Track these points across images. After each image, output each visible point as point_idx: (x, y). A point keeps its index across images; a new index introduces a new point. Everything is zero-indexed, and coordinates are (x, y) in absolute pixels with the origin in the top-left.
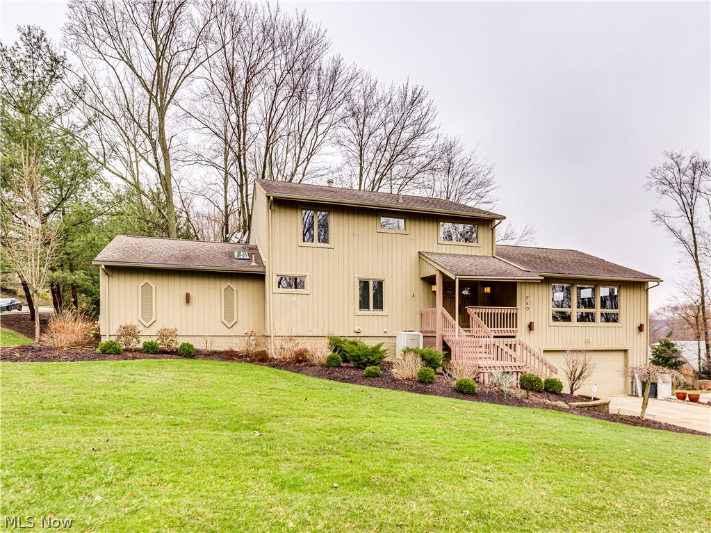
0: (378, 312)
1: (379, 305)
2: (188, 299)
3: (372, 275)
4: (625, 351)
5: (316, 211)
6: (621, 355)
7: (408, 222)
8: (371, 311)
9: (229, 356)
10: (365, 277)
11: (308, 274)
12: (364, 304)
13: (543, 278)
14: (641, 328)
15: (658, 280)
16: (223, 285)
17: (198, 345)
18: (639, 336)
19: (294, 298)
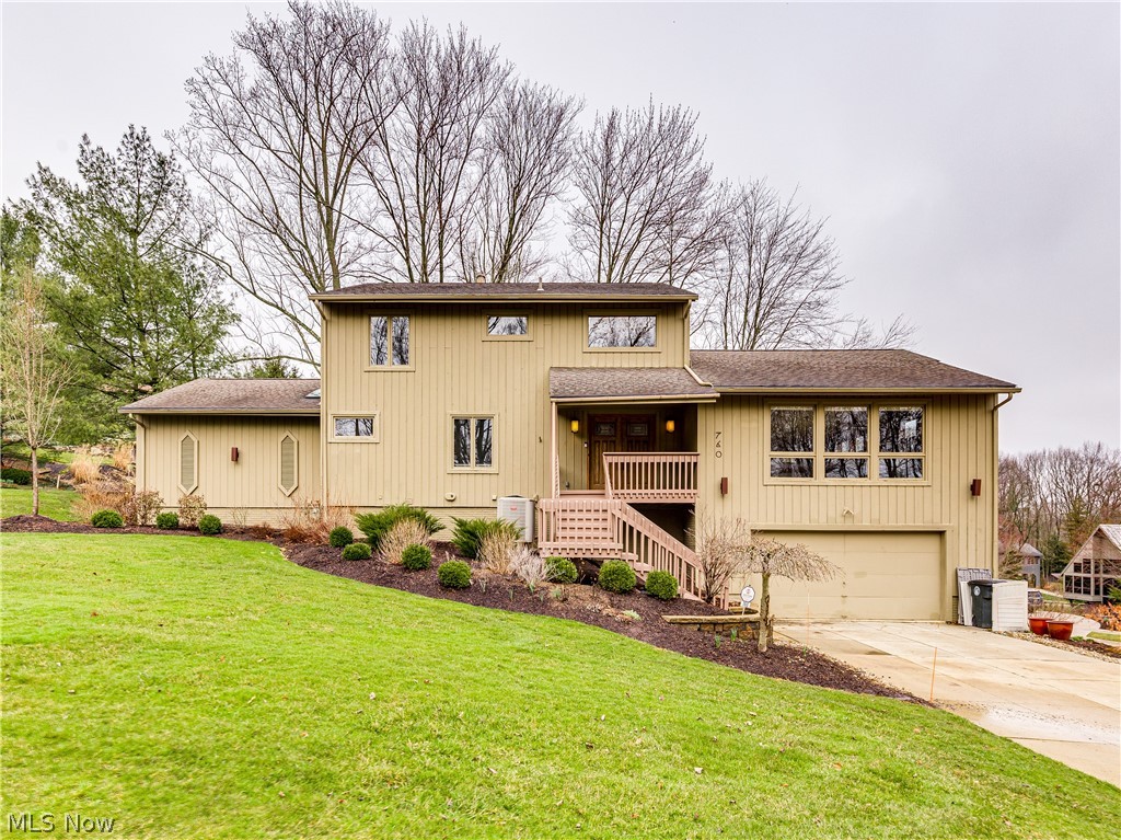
0: (484, 469)
1: (484, 456)
2: (236, 456)
3: (472, 409)
4: (941, 534)
5: (390, 316)
6: (934, 542)
7: (531, 320)
8: (472, 467)
9: (261, 534)
10: (461, 412)
11: (377, 413)
12: (461, 455)
13: (719, 395)
14: (975, 488)
15: (1011, 389)
16: (281, 434)
17: (226, 519)
18: (972, 505)
19: (357, 448)
